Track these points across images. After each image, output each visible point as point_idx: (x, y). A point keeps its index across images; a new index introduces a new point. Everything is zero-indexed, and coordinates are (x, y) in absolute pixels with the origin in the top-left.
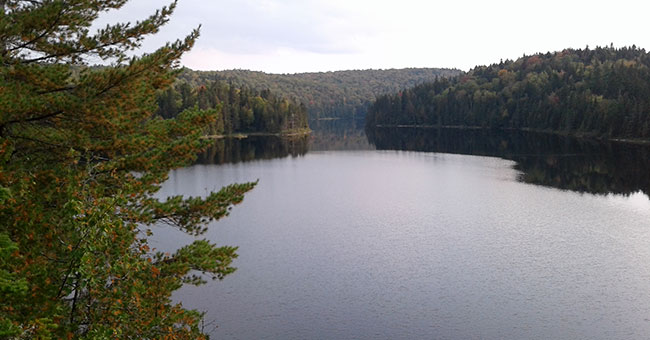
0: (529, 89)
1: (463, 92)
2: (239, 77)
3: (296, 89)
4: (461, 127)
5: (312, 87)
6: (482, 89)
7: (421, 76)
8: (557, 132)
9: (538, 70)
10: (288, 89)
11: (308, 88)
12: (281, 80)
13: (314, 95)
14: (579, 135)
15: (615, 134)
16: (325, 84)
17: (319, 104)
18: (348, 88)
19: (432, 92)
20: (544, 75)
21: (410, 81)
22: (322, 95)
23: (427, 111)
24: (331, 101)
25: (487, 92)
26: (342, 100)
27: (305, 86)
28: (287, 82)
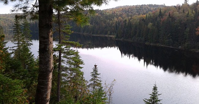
5: (3, 19)
8: (80, 33)
11: (2, 20)
13: (4, 22)
14: (85, 34)
15: (93, 34)
16: (8, 18)
22: (7, 22)
24: (11, 24)
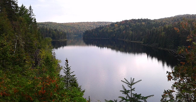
0: (120, 30)
1: (106, 30)
2: (49, 24)
3: (66, 28)
4: (105, 38)
5: (70, 27)
6: (110, 29)
7: (102, 24)
9: (123, 25)
10: (63, 28)
12: (62, 25)
13: (71, 29)
15: (131, 40)
16: (74, 26)
17: (72, 32)
18: (81, 27)
19: (99, 30)
20: (124, 26)
21: (99, 25)
22: (73, 29)
23: (98, 34)
24: (76, 31)
25: (111, 30)
26: (79, 31)
27: (68, 27)
28: (63, 26)
